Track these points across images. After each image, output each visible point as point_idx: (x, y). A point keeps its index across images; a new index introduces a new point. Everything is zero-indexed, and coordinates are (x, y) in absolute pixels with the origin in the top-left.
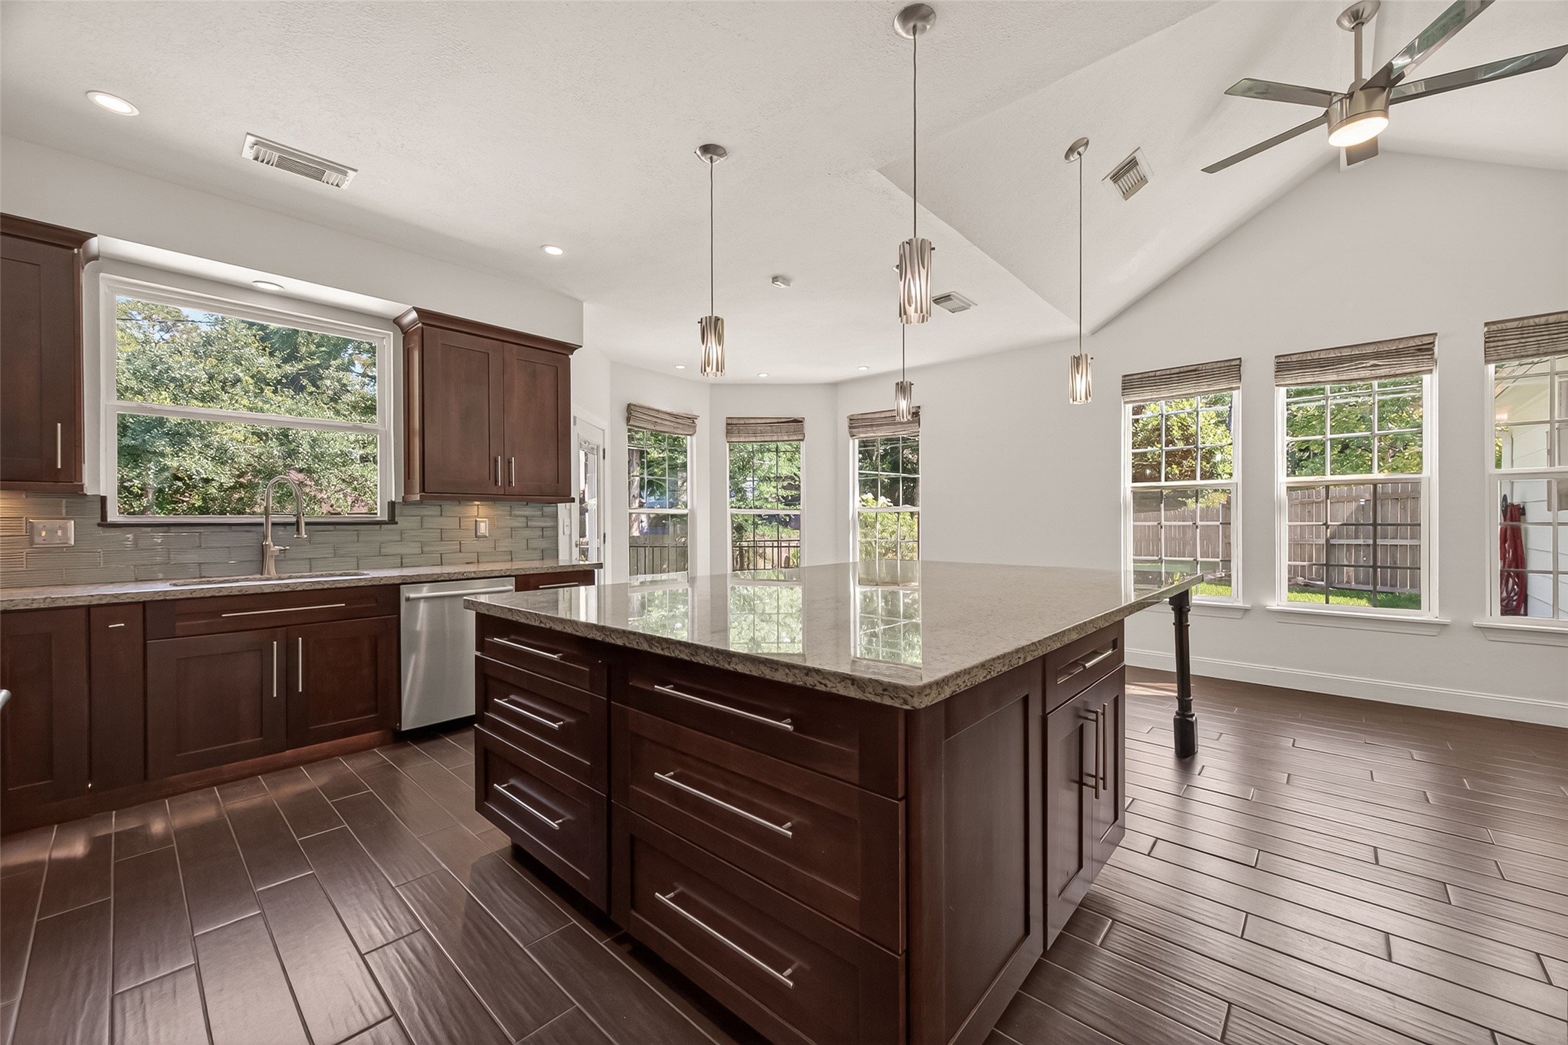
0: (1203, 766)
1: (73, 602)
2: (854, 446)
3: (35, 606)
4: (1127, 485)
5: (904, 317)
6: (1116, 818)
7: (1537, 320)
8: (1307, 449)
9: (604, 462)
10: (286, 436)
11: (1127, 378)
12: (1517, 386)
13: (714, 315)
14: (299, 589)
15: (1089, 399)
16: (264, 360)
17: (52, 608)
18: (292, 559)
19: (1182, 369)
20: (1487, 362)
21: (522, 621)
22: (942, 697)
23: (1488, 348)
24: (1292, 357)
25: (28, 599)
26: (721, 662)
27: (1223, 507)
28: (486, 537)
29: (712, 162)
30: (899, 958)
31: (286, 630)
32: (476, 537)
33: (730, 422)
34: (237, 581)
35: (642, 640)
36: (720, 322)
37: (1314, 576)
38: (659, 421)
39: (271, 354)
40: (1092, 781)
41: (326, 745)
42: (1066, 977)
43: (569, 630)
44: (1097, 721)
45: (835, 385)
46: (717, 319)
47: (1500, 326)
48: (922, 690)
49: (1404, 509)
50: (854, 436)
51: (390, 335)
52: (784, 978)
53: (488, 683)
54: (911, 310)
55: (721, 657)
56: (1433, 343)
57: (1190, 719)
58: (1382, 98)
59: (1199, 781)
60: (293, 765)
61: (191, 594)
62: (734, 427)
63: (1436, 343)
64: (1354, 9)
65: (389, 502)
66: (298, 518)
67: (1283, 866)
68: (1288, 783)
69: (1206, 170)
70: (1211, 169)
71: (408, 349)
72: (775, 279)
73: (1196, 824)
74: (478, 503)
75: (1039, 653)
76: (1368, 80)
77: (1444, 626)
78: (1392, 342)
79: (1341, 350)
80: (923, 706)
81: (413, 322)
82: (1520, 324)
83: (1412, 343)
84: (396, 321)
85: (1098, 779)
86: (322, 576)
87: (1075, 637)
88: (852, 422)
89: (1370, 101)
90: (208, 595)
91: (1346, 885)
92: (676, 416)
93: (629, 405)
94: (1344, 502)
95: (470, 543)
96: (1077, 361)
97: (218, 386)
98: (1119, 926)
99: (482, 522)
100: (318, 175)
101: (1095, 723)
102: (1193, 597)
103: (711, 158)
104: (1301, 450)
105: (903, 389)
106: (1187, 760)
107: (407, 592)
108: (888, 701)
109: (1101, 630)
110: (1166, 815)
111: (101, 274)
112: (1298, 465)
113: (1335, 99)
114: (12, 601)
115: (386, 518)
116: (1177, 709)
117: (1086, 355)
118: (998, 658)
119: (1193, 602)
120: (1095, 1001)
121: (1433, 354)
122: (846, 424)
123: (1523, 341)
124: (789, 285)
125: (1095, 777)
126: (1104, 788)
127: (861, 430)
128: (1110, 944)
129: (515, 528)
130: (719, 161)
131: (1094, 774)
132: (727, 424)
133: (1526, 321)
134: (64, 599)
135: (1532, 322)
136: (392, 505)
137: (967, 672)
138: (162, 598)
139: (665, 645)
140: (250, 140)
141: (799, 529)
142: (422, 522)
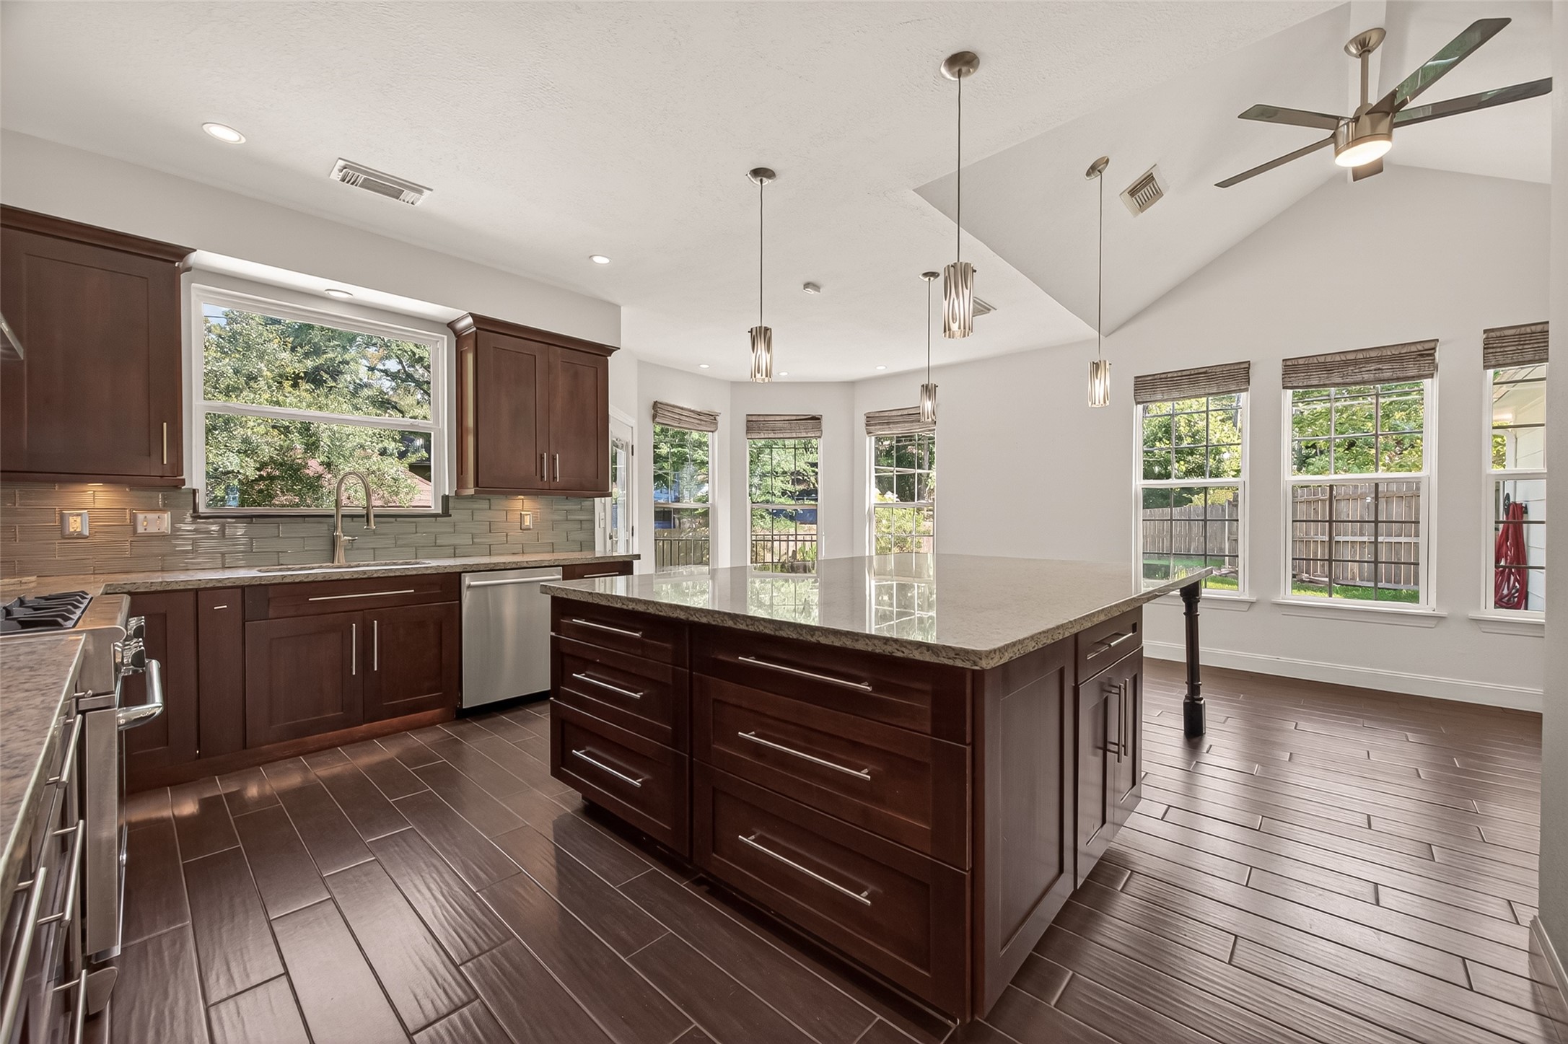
0: (1211, 746)
1: (185, 586)
2: (870, 444)
3: (153, 589)
4: (1139, 483)
5: (948, 332)
6: (1134, 784)
7: (1533, 328)
8: (1314, 446)
9: (632, 459)
10: (308, 429)
11: (1140, 379)
12: (1516, 391)
13: (763, 326)
14: (375, 575)
15: (1108, 402)
16: (286, 355)
17: (167, 591)
18: (358, 549)
19: (1193, 372)
20: (1486, 367)
21: (603, 603)
22: (1003, 661)
23: (1487, 354)
24: (1300, 360)
25: (148, 583)
26: (804, 635)
27: (1229, 504)
28: (530, 529)
29: (761, 183)
30: (966, 874)
31: (364, 612)
32: (521, 529)
33: (750, 418)
34: (313, 568)
35: (726, 618)
36: (769, 332)
37: (1319, 573)
38: (684, 418)
39: (293, 350)
40: (1115, 748)
41: (395, 720)
42: (1091, 914)
43: (651, 610)
44: (1120, 695)
45: (852, 384)
46: (767, 329)
47: (1498, 334)
48: (989, 654)
49: (1410, 507)
50: (871, 433)
51: (443, 339)
52: (862, 898)
53: (562, 660)
54: (955, 327)
55: (804, 631)
56: (1434, 349)
57: (1198, 702)
58: (1386, 123)
59: (1207, 758)
60: (368, 738)
61: (283, 579)
62: (754, 424)
63: (1437, 349)
64: (1361, 38)
65: (442, 496)
66: (368, 510)
67: (1282, 828)
68: (1290, 760)
69: (1220, 185)
70: (1223, 185)
71: (461, 352)
72: (807, 285)
73: (1204, 794)
74: (522, 497)
75: (1074, 631)
76: (1374, 105)
77: (1441, 618)
78: (1396, 347)
79: (1345, 354)
80: (989, 667)
81: (468, 327)
82: (1517, 331)
83: (1413, 348)
84: (451, 325)
85: (1120, 746)
86: (386, 565)
87: (1103, 618)
88: (869, 419)
89: (1374, 126)
90: (297, 580)
91: (1342, 845)
92: (700, 414)
93: (655, 403)
94: (1349, 500)
95: (515, 534)
96: (1096, 366)
97: (243, 380)
98: (1136, 876)
99: (527, 515)
100: (397, 194)
101: (1118, 696)
102: (1203, 590)
103: (761, 181)
104: (1307, 447)
105: (928, 390)
106: (1196, 740)
107: (467, 580)
108: (959, 664)
109: (1124, 614)
110: (1177, 786)
111: (193, 284)
112: (1304, 462)
113: (1342, 123)
114: (135, 583)
115: (440, 511)
116: (1187, 693)
117: (1105, 362)
118: (1044, 632)
119: (1203, 595)
120: (1118, 932)
121: (1434, 359)
122: (863, 420)
123: (1520, 347)
124: (819, 291)
125: (1118, 745)
126: (1125, 755)
127: (878, 427)
128: (1128, 889)
129: (556, 521)
130: (766, 182)
131: (1117, 742)
132: (748, 421)
133: (1523, 329)
134: (177, 582)
135: (1528, 330)
136: (446, 499)
137: (1021, 642)
138: (259, 583)
139: (749, 622)
140: (341, 163)
141: (816, 524)
142: (472, 514)
